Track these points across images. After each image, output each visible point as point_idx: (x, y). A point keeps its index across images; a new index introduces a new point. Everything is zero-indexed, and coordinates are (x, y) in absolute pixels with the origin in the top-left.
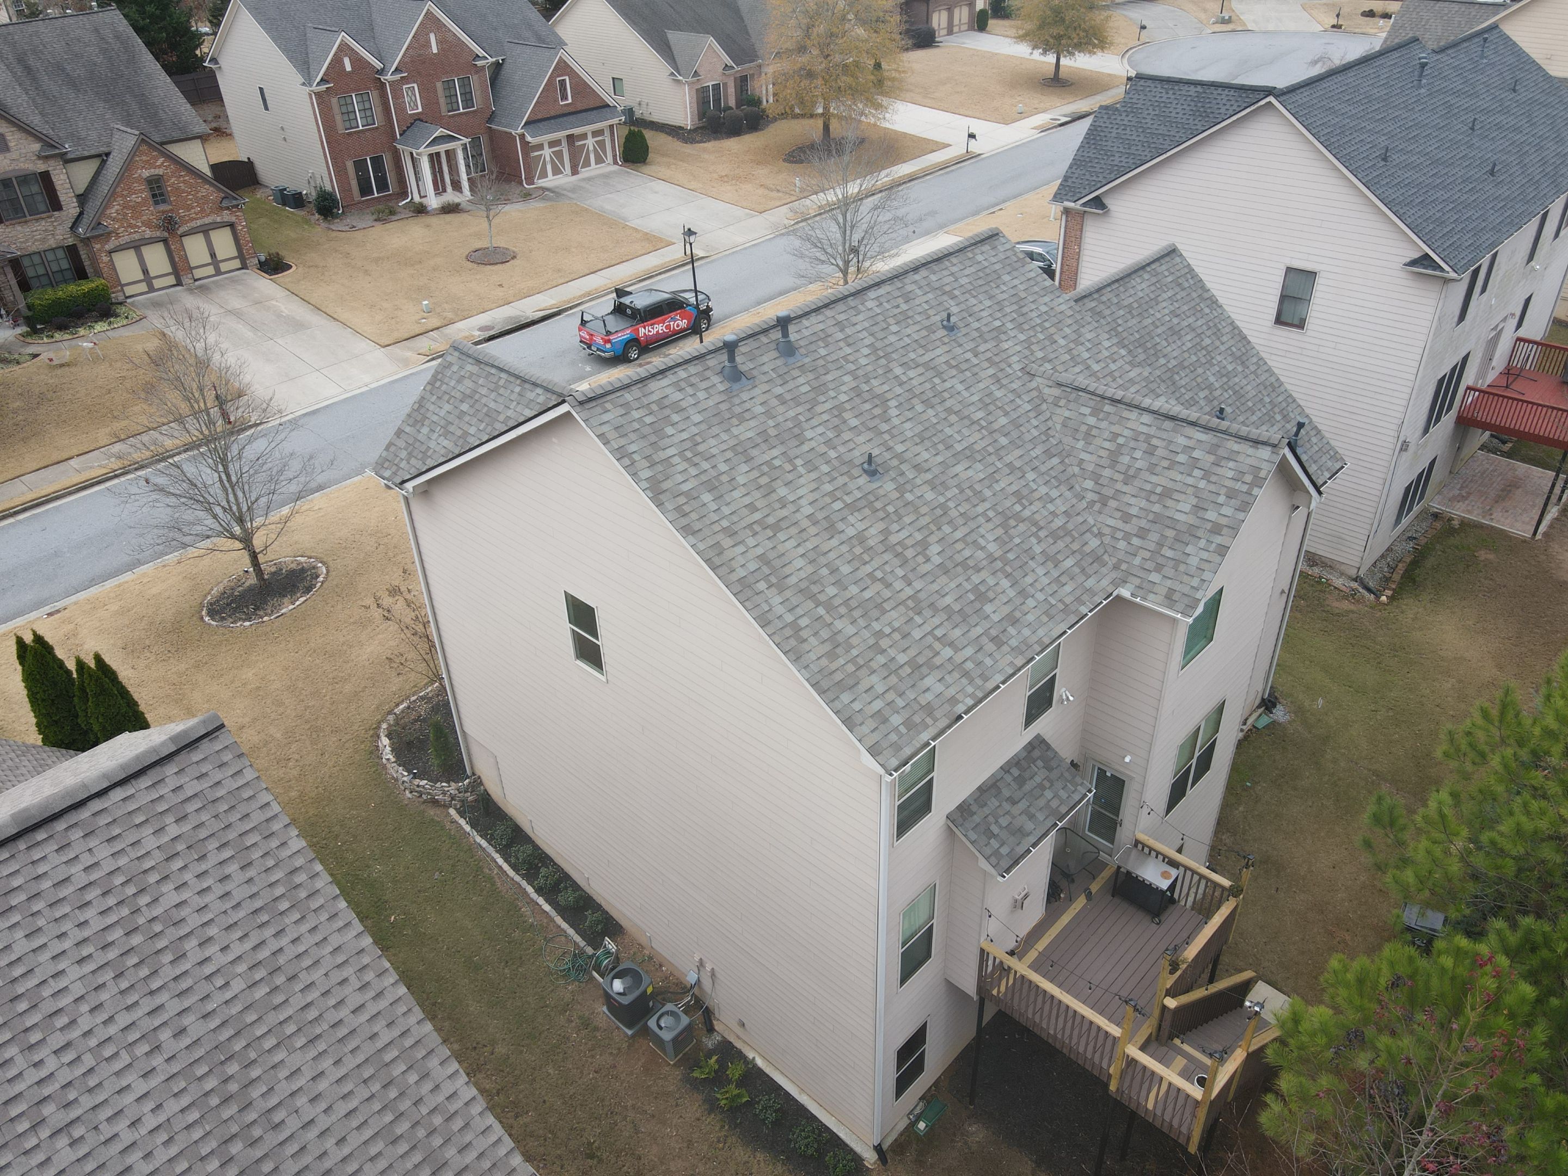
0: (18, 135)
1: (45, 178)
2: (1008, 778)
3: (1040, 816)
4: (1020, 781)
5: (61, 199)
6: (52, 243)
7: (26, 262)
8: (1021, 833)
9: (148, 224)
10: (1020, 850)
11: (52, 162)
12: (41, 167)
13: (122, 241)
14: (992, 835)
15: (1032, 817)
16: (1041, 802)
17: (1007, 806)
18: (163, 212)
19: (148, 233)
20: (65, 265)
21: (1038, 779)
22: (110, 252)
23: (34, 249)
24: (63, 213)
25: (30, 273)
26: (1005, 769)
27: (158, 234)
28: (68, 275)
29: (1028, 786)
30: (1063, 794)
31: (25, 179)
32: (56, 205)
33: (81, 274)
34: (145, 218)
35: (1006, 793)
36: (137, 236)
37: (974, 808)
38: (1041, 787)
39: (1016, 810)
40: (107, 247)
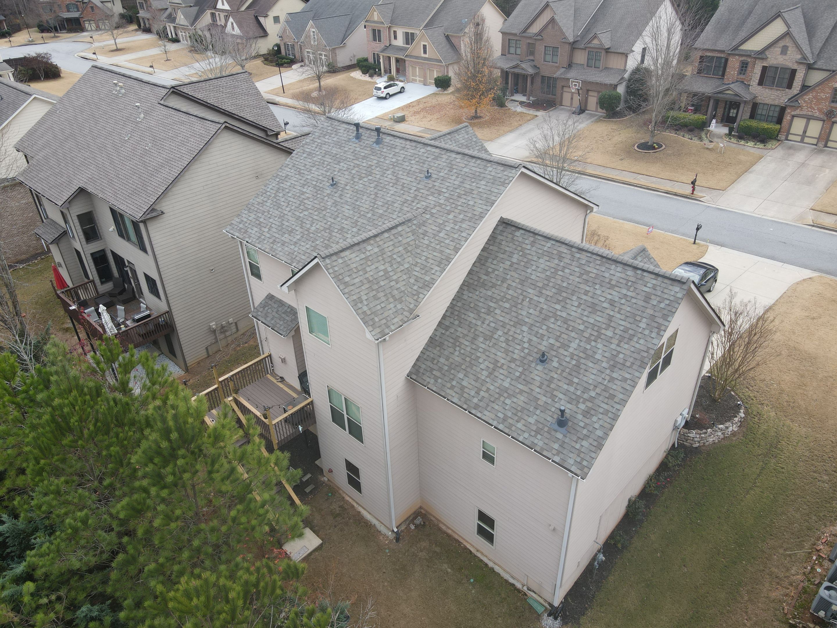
0: (794, 49)
1: (793, 72)
2: (286, 308)
3: (272, 322)
4: (285, 312)
5: (794, 84)
6: (776, 102)
7: (761, 107)
8: (266, 316)
9: (820, 110)
10: (259, 318)
11: (801, 66)
12: (795, 67)
13: (801, 113)
14: (264, 307)
15: (272, 319)
16: (278, 321)
17: (275, 310)
18: (832, 107)
19: (817, 114)
20: (776, 114)
21: (287, 318)
22: (793, 116)
23: (767, 102)
24: (790, 91)
25: (759, 112)
26: (289, 306)
27: (822, 116)
28: (775, 119)
29: (283, 315)
30: (282, 328)
31: (784, 69)
32: (790, 86)
33: (779, 121)
34: (821, 106)
35: (280, 309)
36: (810, 113)
37: (273, 300)
38: (284, 319)
39: (274, 313)
40: (793, 113)
